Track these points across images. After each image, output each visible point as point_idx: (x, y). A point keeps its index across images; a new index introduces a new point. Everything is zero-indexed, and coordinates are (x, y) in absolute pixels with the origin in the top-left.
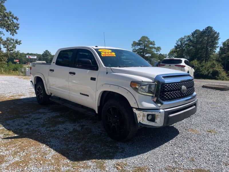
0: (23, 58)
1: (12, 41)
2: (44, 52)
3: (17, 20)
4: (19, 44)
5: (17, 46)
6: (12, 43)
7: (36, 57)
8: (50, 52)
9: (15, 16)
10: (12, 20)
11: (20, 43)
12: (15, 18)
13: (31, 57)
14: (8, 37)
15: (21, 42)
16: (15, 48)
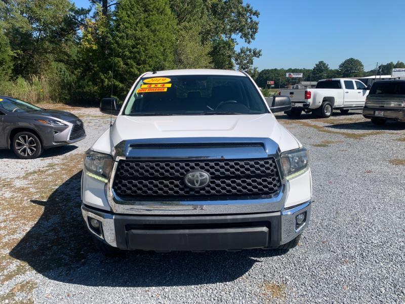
0: (280, 78)
1: (248, 53)
2: (317, 65)
3: (257, 16)
4: (258, 57)
5: (255, 59)
6: (248, 55)
7: (301, 76)
8: (328, 65)
9: (254, 10)
10: (250, 18)
11: (259, 55)
12: (254, 14)
13: (294, 76)
14: (243, 47)
15: (261, 53)
16: (252, 64)
